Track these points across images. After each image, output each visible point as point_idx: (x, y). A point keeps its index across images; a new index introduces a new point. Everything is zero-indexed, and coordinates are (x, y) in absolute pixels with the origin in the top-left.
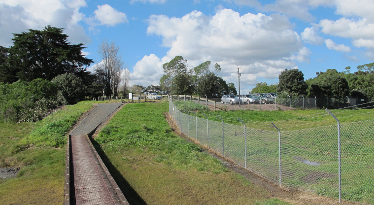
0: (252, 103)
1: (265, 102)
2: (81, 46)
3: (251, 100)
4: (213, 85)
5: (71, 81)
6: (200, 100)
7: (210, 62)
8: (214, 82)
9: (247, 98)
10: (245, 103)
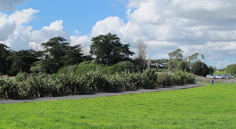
0: (221, 79)
1: (227, 78)
2: (129, 45)
3: (220, 77)
4: (200, 68)
5: (130, 65)
6: (198, 77)
7: (198, 54)
8: (201, 66)
9: (219, 76)
10: (218, 79)
